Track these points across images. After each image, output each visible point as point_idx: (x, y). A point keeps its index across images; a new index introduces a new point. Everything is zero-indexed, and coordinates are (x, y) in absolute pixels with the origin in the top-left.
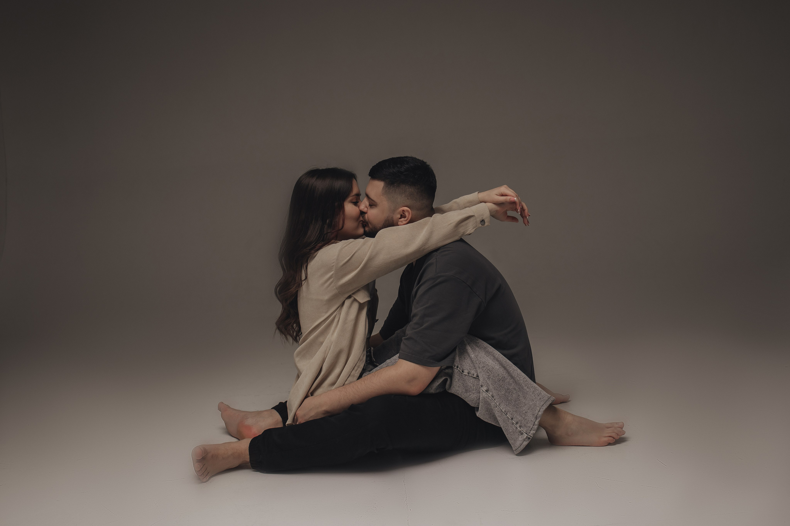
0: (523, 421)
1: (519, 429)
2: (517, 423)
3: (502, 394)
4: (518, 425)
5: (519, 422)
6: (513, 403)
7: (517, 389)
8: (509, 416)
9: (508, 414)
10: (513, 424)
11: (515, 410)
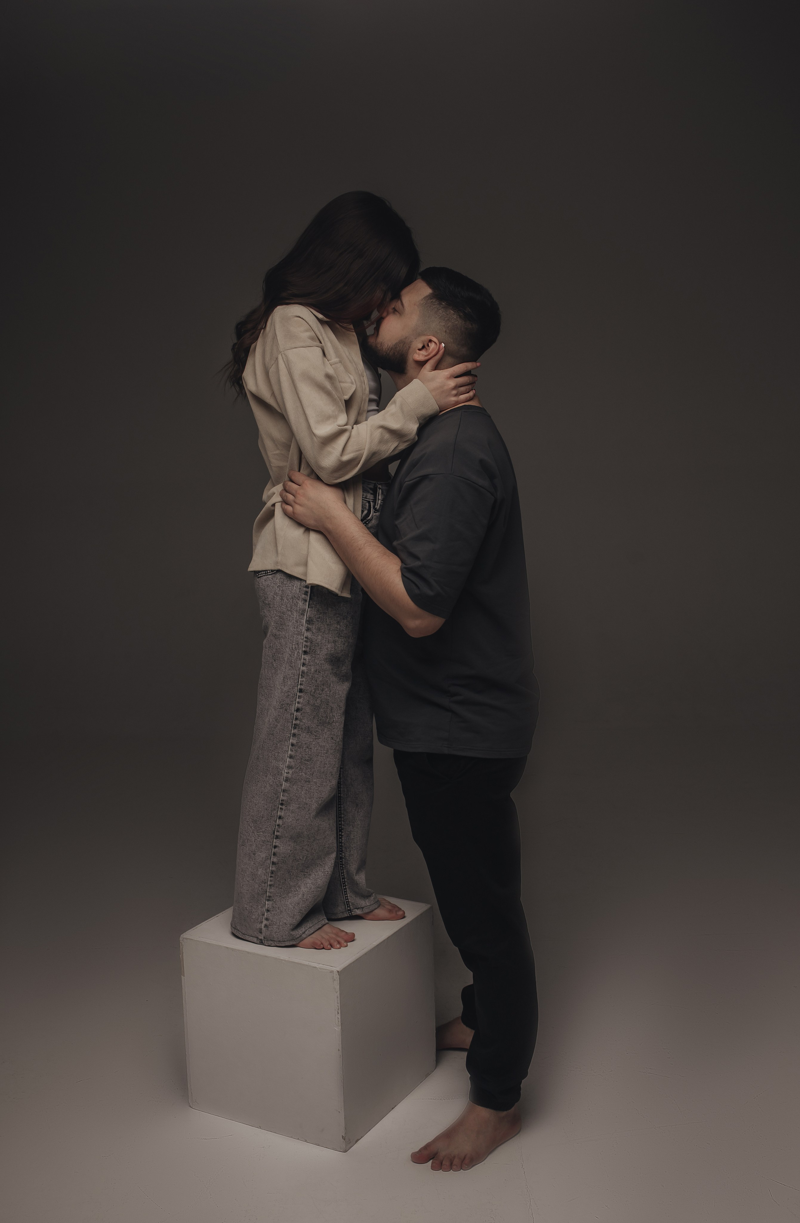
0: (276, 926)
1: (263, 925)
2: (267, 919)
3: (289, 884)
4: (265, 922)
5: (270, 921)
6: (288, 903)
7: (304, 897)
8: (268, 904)
9: (270, 903)
10: (263, 915)
11: (282, 909)
